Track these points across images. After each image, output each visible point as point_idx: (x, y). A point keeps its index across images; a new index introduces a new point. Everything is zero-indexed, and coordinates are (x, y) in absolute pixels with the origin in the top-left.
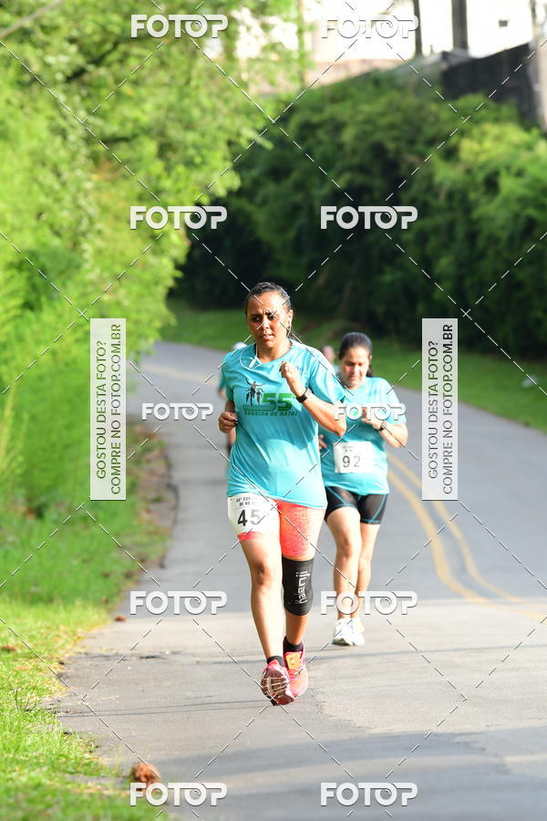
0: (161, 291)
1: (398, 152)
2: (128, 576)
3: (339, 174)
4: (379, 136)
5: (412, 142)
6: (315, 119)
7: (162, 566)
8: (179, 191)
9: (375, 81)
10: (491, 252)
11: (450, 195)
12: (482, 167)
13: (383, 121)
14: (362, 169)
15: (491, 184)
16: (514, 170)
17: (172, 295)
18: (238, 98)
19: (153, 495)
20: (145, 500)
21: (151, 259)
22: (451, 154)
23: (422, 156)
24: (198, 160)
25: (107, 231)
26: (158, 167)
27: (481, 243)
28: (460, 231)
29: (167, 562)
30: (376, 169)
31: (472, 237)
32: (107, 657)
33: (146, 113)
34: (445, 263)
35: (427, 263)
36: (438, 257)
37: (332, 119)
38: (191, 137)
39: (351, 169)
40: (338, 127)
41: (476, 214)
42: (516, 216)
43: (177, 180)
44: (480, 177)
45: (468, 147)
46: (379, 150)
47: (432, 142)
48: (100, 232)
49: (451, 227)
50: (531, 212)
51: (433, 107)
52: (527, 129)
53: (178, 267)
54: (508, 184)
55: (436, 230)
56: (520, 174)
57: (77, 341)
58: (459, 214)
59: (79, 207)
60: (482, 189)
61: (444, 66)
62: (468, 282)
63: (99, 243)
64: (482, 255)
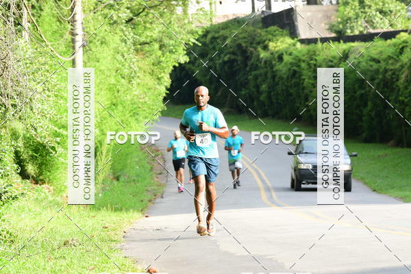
0: (161, 98)
1: (247, 47)
2: (150, 201)
3: (226, 55)
4: (240, 41)
5: (252, 43)
6: (216, 35)
7: (162, 197)
8: (167, 62)
9: (237, 22)
10: (280, 83)
11: (265, 62)
12: (277, 52)
13: (241, 36)
14: (233, 53)
15: (280, 58)
16: (288, 53)
17: (165, 99)
18: (189, 27)
19: (159, 172)
20: (155, 173)
21: (157, 86)
22: (266, 48)
23: (255, 48)
24: (174, 50)
25: (141, 76)
26: (159, 53)
27: (277, 80)
28: (269, 75)
29: (164, 196)
30: (239, 53)
31: (274, 77)
32: (142, 230)
33: (155, 34)
34: (264, 87)
35: (257, 87)
36: (262, 85)
37: (223, 35)
38: (172, 42)
39: (229, 53)
40: (225, 38)
41: (275, 69)
42: (290, 69)
43: (166, 58)
44: (276, 55)
45: (271, 45)
46: (239, 46)
47: (258, 43)
48: (138, 77)
49: (266, 74)
50: (295, 68)
51: (259, 31)
52: (293, 38)
53: (167, 89)
54: (286, 58)
55: (260, 75)
56: (290, 54)
57: (131, 116)
58: (269, 69)
59: (131, 68)
60: (277, 60)
61: (263, 16)
62: (272, 93)
63: (138, 81)
64: (277, 84)
